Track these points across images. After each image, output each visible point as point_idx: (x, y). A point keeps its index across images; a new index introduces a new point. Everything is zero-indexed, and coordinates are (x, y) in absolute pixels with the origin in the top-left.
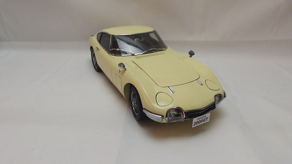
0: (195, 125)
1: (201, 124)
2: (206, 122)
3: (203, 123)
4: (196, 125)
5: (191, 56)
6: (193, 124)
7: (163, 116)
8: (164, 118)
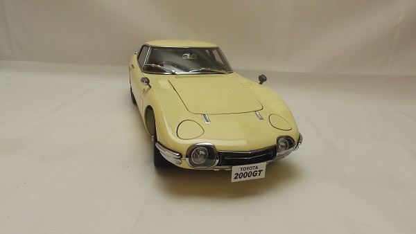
0: (236, 178)
1: (247, 178)
2: (257, 177)
3: (252, 178)
4: (238, 180)
5: (261, 83)
6: (233, 176)
7: (181, 155)
8: (184, 158)
